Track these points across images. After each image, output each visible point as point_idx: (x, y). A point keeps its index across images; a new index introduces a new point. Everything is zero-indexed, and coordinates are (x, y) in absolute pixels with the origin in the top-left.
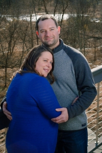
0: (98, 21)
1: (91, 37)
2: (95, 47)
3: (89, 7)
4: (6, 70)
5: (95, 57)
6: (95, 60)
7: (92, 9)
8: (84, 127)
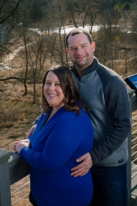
0: (129, 32)
1: (122, 49)
2: (126, 59)
3: (120, 17)
4: (34, 86)
5: (126, 69)
6: (126, 72)
7: (123, 20)
8: (122, 164)
